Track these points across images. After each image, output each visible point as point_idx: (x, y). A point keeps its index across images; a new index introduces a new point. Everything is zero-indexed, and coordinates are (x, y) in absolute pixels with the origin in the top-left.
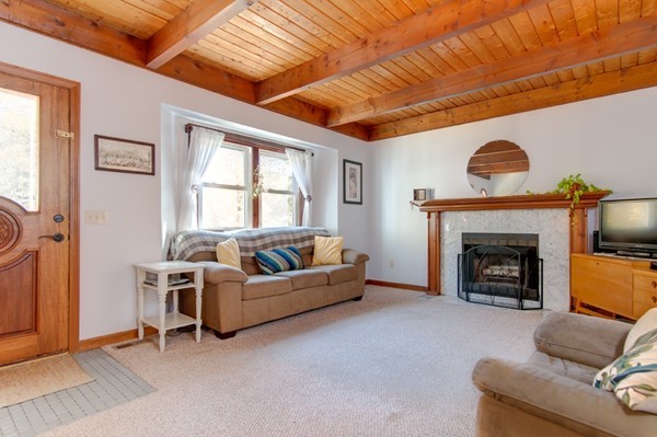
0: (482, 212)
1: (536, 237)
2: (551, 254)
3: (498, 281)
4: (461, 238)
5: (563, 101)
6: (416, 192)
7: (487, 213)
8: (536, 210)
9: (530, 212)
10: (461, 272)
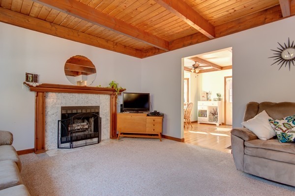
0: (74, 94)
1: (98, 107)
2: (104, 115)
3: (77, 132)
4: (60, 110)
5: (109, 49)
6: (27, 75)
7: (77, 95)
8: (99, 95)
9: (97, 95)
10: (60, 132)
